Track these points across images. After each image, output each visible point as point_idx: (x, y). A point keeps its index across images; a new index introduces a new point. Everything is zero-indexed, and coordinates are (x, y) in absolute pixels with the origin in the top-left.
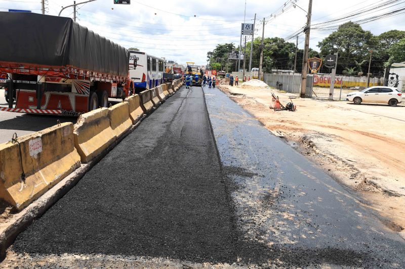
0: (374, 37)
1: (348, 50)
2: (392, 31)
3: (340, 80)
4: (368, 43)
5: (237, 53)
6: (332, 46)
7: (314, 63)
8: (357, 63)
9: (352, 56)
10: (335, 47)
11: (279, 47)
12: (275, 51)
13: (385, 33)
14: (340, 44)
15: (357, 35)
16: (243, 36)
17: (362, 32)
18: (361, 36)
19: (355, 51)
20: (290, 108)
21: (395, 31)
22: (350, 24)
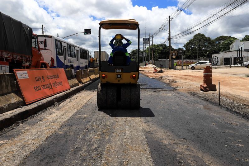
0: (212, 40)
1: (199, 47)
2: (221, 36)
3: (191, 62)
4: (209, 43)
5: (142, 53)
6: (191, 46)
7: (174, 53)
8: (204, 54)
9: (202, 50)
10: (193, 46)
11: (163, 48)
12: (161, 50)
13: (217, 38)
14: (195, 45)
15: (203, 40)
16: (144, 44)
17: (206, 38)
18: (205, 40)
19: (203, 48)
20: (161, 71)
21: (223, 36)
22: (199, 34)
